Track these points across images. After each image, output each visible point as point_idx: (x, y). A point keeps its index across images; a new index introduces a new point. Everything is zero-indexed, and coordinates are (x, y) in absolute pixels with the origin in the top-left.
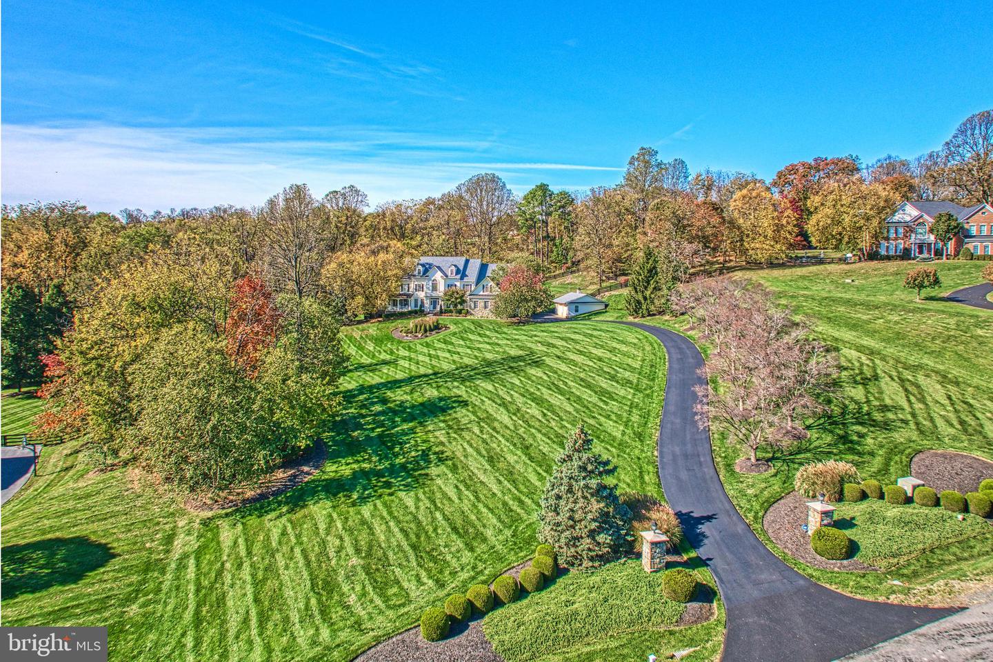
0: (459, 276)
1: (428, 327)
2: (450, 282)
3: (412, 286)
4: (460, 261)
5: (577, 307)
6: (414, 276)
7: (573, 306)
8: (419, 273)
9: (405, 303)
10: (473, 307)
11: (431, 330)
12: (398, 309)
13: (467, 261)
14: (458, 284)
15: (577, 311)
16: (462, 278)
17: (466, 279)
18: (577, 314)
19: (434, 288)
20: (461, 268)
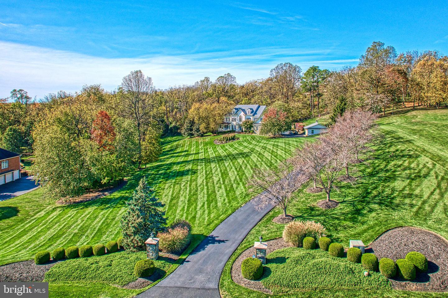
0: (252, 114)
1: (228, 139)
2: (248, 117)
3: (231, 119)
4: (255, 107)
5: (313, 131)
6: (231, 114)
7: (311, 130)
8: (234, 113)
9: (227, 127)
10: (256, 129)
11: (230, 140)
12: (224, 130)
13: (259, 107)
14: (252, 118)
15: (313, 133)
16: (254, 115)
17: (255, 116)
18: (313, 134)
19: (240, 120)
20: (254, 110)
